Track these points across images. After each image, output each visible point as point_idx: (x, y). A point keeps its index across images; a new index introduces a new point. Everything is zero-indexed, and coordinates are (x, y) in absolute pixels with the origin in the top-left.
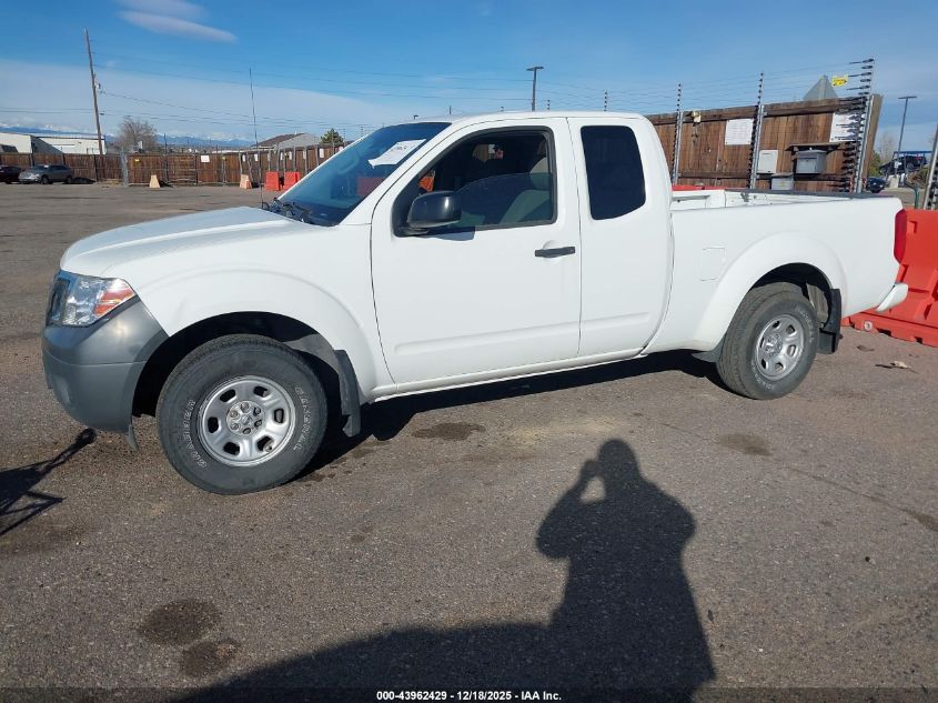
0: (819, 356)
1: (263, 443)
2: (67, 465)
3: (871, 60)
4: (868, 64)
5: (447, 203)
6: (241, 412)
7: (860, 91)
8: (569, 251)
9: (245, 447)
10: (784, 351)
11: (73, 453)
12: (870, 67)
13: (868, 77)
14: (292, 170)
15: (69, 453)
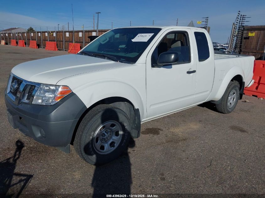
0: (239, 101)
1: (112, 144)
2: (21, 158)
3: (208, 17)
4: (207, 18)
5: (173, 56)
6: (106, 134)
7: (205, 26)
8: (194, 72)
9: (106, 146)
10: (232, 100)
11: (20, 152)
12: (207, 19)
13: (207, 22)
14: (21, 39)
15: (18, 153)
